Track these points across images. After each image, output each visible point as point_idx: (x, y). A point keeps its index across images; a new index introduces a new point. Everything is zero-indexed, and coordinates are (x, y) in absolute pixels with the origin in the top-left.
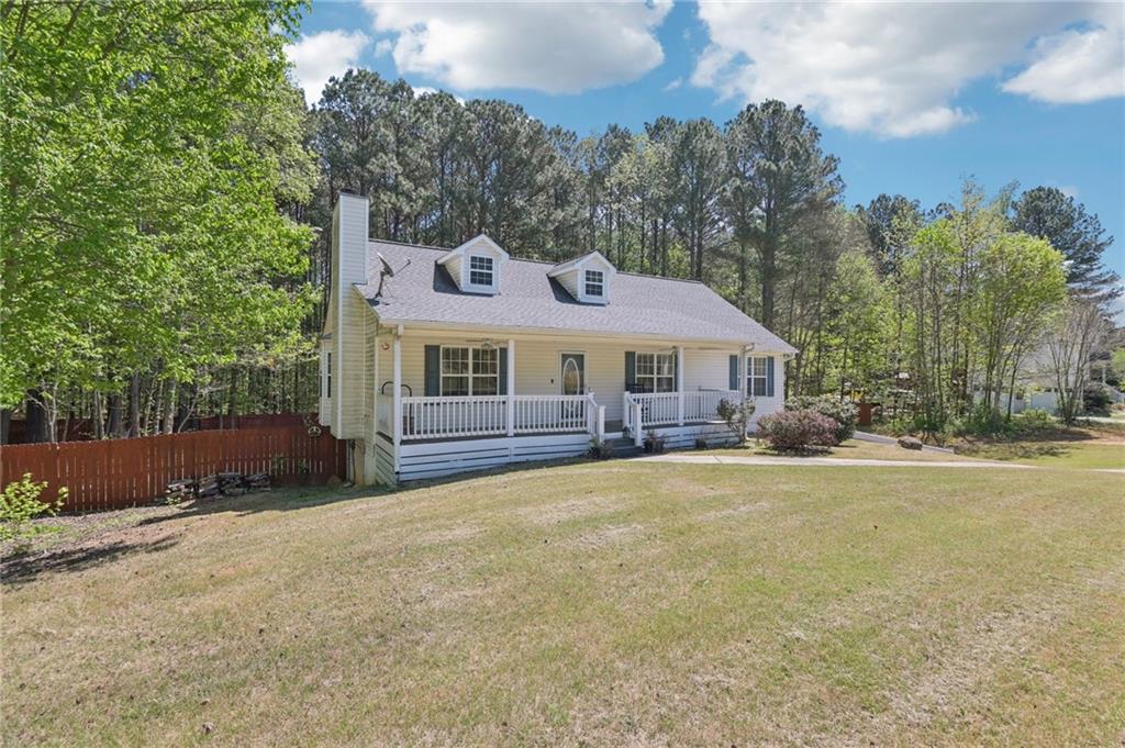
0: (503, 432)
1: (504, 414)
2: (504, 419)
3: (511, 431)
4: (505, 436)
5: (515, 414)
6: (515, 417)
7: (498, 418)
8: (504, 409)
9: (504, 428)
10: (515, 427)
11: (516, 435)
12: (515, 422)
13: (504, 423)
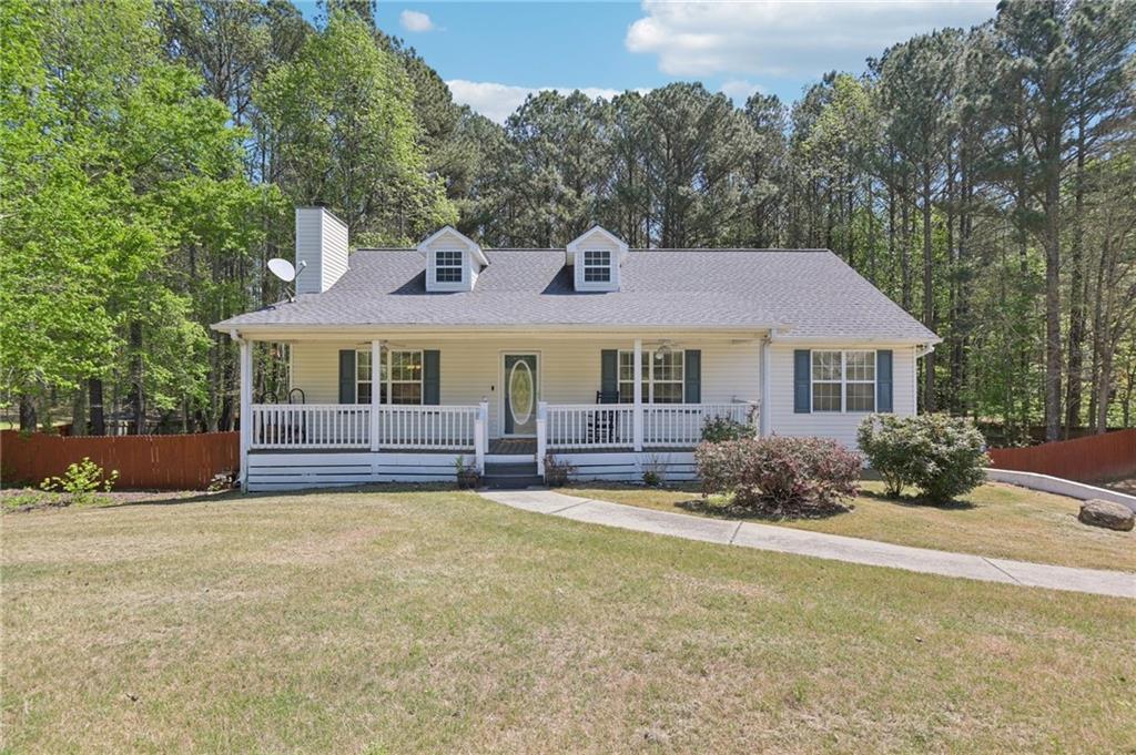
0: (366, 446)
1: (366, 425)
2: (366, 430)
3: (375, 445)
4: (368, 451)
5: (381, 425)
6: (381, 430)
7: (360, 430)
8: (367, 421)
9: (366, 441)
10: (381, 441)
11: (382, 451)
12: (381, 435)
13: (366, 435)
